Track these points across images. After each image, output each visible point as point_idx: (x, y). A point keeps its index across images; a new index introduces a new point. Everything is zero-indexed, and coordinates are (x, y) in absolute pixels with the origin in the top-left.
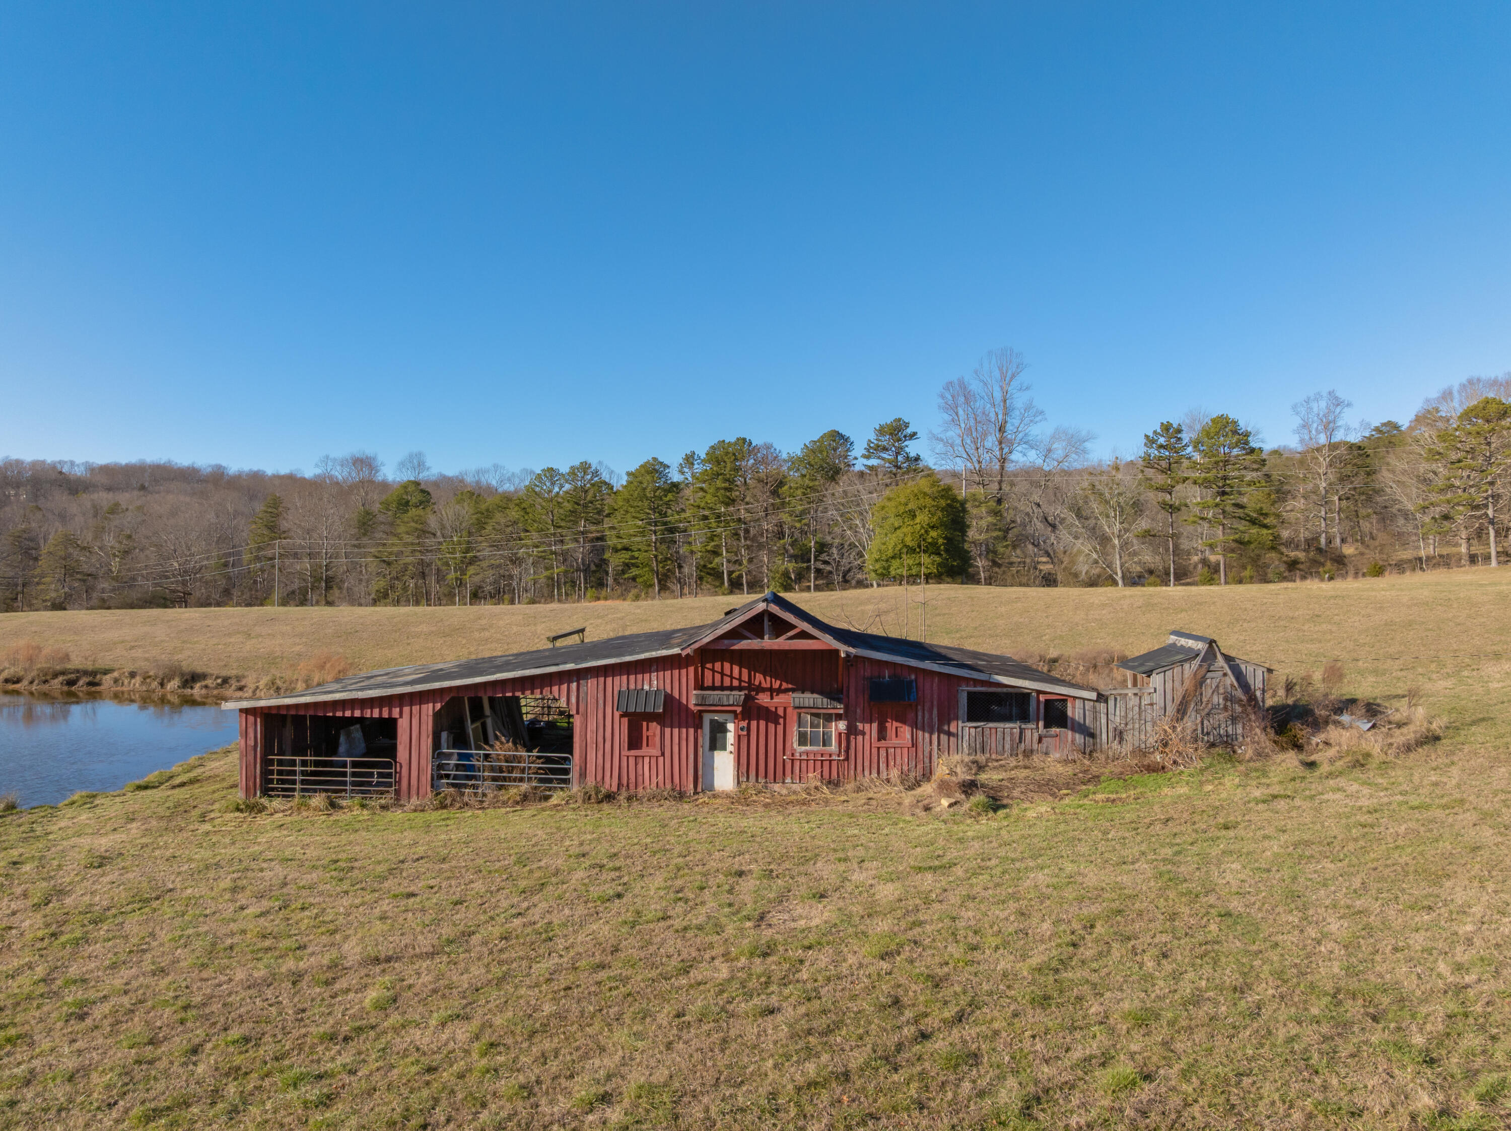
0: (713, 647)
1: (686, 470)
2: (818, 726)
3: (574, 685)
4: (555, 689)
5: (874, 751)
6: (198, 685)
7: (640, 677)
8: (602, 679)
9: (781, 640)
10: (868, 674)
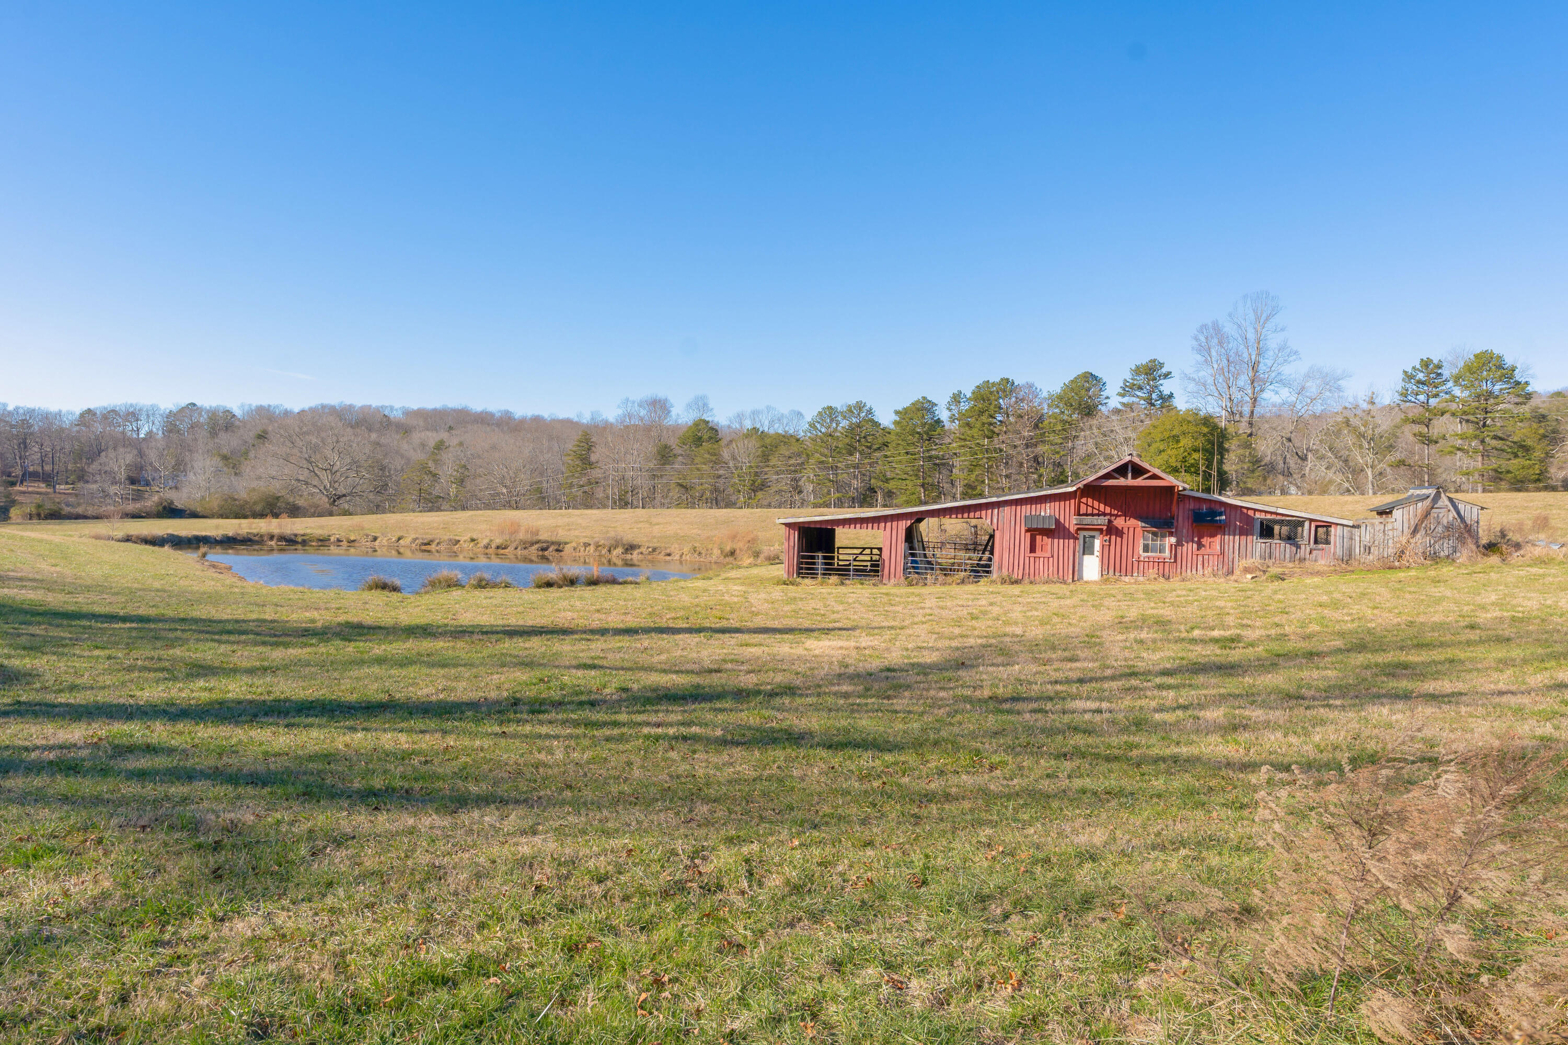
0: (1094, 484)
1: (953, 407)
2: (1156, 540)
3: (996, 511)
4: (984, 512)
5: (1195, 557)
6: (635, 552)
7: (1039, 506)
8: (1014, 507)
9: (1140, 479)
10: (1192, 506)
